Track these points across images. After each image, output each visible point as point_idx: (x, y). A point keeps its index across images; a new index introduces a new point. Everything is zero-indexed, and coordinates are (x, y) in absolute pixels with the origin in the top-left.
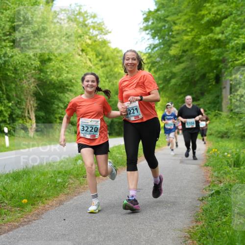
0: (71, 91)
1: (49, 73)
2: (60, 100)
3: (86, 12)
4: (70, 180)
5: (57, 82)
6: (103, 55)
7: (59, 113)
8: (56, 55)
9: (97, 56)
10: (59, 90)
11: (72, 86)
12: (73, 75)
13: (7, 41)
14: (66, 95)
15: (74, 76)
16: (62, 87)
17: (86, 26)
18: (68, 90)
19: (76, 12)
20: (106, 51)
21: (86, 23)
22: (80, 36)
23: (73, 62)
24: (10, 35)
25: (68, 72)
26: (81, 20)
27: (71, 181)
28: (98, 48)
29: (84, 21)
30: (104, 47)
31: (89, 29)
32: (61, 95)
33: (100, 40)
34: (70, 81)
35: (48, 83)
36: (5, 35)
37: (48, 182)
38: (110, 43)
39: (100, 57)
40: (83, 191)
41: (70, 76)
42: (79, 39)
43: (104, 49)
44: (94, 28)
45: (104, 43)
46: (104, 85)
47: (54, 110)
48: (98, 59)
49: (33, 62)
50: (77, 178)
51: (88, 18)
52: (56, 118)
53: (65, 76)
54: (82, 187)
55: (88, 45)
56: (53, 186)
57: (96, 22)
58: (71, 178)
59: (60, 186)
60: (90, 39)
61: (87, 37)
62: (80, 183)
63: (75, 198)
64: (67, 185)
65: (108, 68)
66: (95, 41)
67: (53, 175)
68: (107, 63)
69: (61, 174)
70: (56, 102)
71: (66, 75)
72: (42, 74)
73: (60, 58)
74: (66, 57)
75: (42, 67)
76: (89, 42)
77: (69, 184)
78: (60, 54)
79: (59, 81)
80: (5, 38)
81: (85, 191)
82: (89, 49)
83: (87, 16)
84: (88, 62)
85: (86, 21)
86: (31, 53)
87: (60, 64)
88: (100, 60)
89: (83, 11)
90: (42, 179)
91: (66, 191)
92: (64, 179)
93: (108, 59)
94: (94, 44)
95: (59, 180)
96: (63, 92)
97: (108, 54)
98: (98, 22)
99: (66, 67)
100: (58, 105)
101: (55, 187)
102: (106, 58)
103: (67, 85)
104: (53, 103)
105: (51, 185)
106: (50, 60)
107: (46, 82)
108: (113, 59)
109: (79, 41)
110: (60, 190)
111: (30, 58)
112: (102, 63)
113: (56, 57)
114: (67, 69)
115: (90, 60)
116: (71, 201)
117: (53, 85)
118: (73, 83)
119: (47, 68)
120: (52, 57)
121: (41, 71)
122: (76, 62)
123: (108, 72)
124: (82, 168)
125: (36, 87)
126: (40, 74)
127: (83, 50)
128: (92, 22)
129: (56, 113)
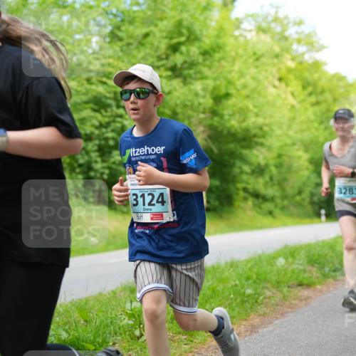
0: (262, 144)
1: (226, 117)
2: (244, 160)
3: (286, 17)
4: (265, 291)
5: (239, 130)
6: (315, 86)
7: (243, 182)
8: (239, 87)
9: (304, 88)
10: (243, 144)
11: (264, 137)
12: (265, 118)
13: (162, 69)
14: (255, 152)
15: (267, 121)
16: (248, 139)
17: (286, 38)
18: (257, 143)
19: (270, 18)
20: (319, 79)
21: (287, 34)
22: (277, 56)
23: (265, 97)
24: (167, 58)
25: (257, 115)
26: (278, 29)
27: (268, 293)
28: (306, 74)
29: (284, 31)
30: (316, 72)
31: (292, 44)
32: (245, 152)
33: (310, 61)
34: (261, 128)
35: (225, 132)
36: (160, 59)
37: (230, 294)
38: (325, 64)
39: (310, 89)
40: (289, 310)
41: (260, 120)
42: (276, 61)
43: (316, 76)
44: (299, 41)
45: (316, 65)
46: (316, 134)
47: (235, 177)
48: (306, 92)
49: (202, 101)
50: (278, 287)
51: (291, 25)
52: (238, 189)
53: (252, 121)
54: (287, 303)
55: (289, 70)
56: (238, 301)
57: (302, 32)
58: (267, 288)
59: (251, 301)
60: (293, 59)
61: (289, 56)
62: (284, 297)
63: (277, 322)
64: (262, 300)
65: (323, 107)
66: (301, 63)
67: (237, 282)
68: (321, 98)
69: (250, 282)
70: (238, 163)
71: (253, 119)
72: (216, 119)
73: (244, 92)
74: (254, 90)
75: (216, 108)
76: (292, 64)
77: (264, 298)
78: (245, 86)
79: (243, 130)
80: (160, 63)
81: (293, 310)
82: (291, 77)
83: (288, 23)
84: (290, 97)
85: (286, 30)
86: (198, 86)
87: (245, 102)
88: (310, 94)
89: (281, 15)
90: (220, 287)
91: (261, 309)
92: (255, 289)
93: (322, 92)
94: (299, 67)
95: (249, 291)
96: (249, 147)
97: (323, 83)
98: (307, 32)
99: (255, 107)
100: (240, 168)
101: (243, 302)
102: (319, 90)
103: (255, 136)
104: (233, 165)
105: (236, 299)
106: (227, 95)
107: (221, 132)
108: (331, 91)
109: (274, 64)
110: (251, 308)
111: (197, 94)
112: (313, 99)
113: (238, 90)
114: (255, 110)
115: (292, 94)
116: (270, 328)
117: (232, 136)
118: (265, 132)
119: (223, 110)
120: (232, 91)
121: (214, 113)
122: (270, 98)
123: (323, 114)
124: (285, 270)
125: (206, 140)
126: (212, 119)
127: (280, 79)
128: (297, 33)
129: (237, 182)
